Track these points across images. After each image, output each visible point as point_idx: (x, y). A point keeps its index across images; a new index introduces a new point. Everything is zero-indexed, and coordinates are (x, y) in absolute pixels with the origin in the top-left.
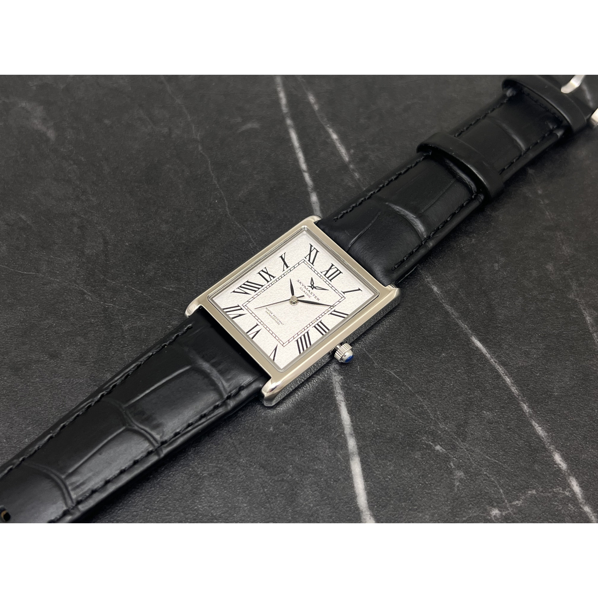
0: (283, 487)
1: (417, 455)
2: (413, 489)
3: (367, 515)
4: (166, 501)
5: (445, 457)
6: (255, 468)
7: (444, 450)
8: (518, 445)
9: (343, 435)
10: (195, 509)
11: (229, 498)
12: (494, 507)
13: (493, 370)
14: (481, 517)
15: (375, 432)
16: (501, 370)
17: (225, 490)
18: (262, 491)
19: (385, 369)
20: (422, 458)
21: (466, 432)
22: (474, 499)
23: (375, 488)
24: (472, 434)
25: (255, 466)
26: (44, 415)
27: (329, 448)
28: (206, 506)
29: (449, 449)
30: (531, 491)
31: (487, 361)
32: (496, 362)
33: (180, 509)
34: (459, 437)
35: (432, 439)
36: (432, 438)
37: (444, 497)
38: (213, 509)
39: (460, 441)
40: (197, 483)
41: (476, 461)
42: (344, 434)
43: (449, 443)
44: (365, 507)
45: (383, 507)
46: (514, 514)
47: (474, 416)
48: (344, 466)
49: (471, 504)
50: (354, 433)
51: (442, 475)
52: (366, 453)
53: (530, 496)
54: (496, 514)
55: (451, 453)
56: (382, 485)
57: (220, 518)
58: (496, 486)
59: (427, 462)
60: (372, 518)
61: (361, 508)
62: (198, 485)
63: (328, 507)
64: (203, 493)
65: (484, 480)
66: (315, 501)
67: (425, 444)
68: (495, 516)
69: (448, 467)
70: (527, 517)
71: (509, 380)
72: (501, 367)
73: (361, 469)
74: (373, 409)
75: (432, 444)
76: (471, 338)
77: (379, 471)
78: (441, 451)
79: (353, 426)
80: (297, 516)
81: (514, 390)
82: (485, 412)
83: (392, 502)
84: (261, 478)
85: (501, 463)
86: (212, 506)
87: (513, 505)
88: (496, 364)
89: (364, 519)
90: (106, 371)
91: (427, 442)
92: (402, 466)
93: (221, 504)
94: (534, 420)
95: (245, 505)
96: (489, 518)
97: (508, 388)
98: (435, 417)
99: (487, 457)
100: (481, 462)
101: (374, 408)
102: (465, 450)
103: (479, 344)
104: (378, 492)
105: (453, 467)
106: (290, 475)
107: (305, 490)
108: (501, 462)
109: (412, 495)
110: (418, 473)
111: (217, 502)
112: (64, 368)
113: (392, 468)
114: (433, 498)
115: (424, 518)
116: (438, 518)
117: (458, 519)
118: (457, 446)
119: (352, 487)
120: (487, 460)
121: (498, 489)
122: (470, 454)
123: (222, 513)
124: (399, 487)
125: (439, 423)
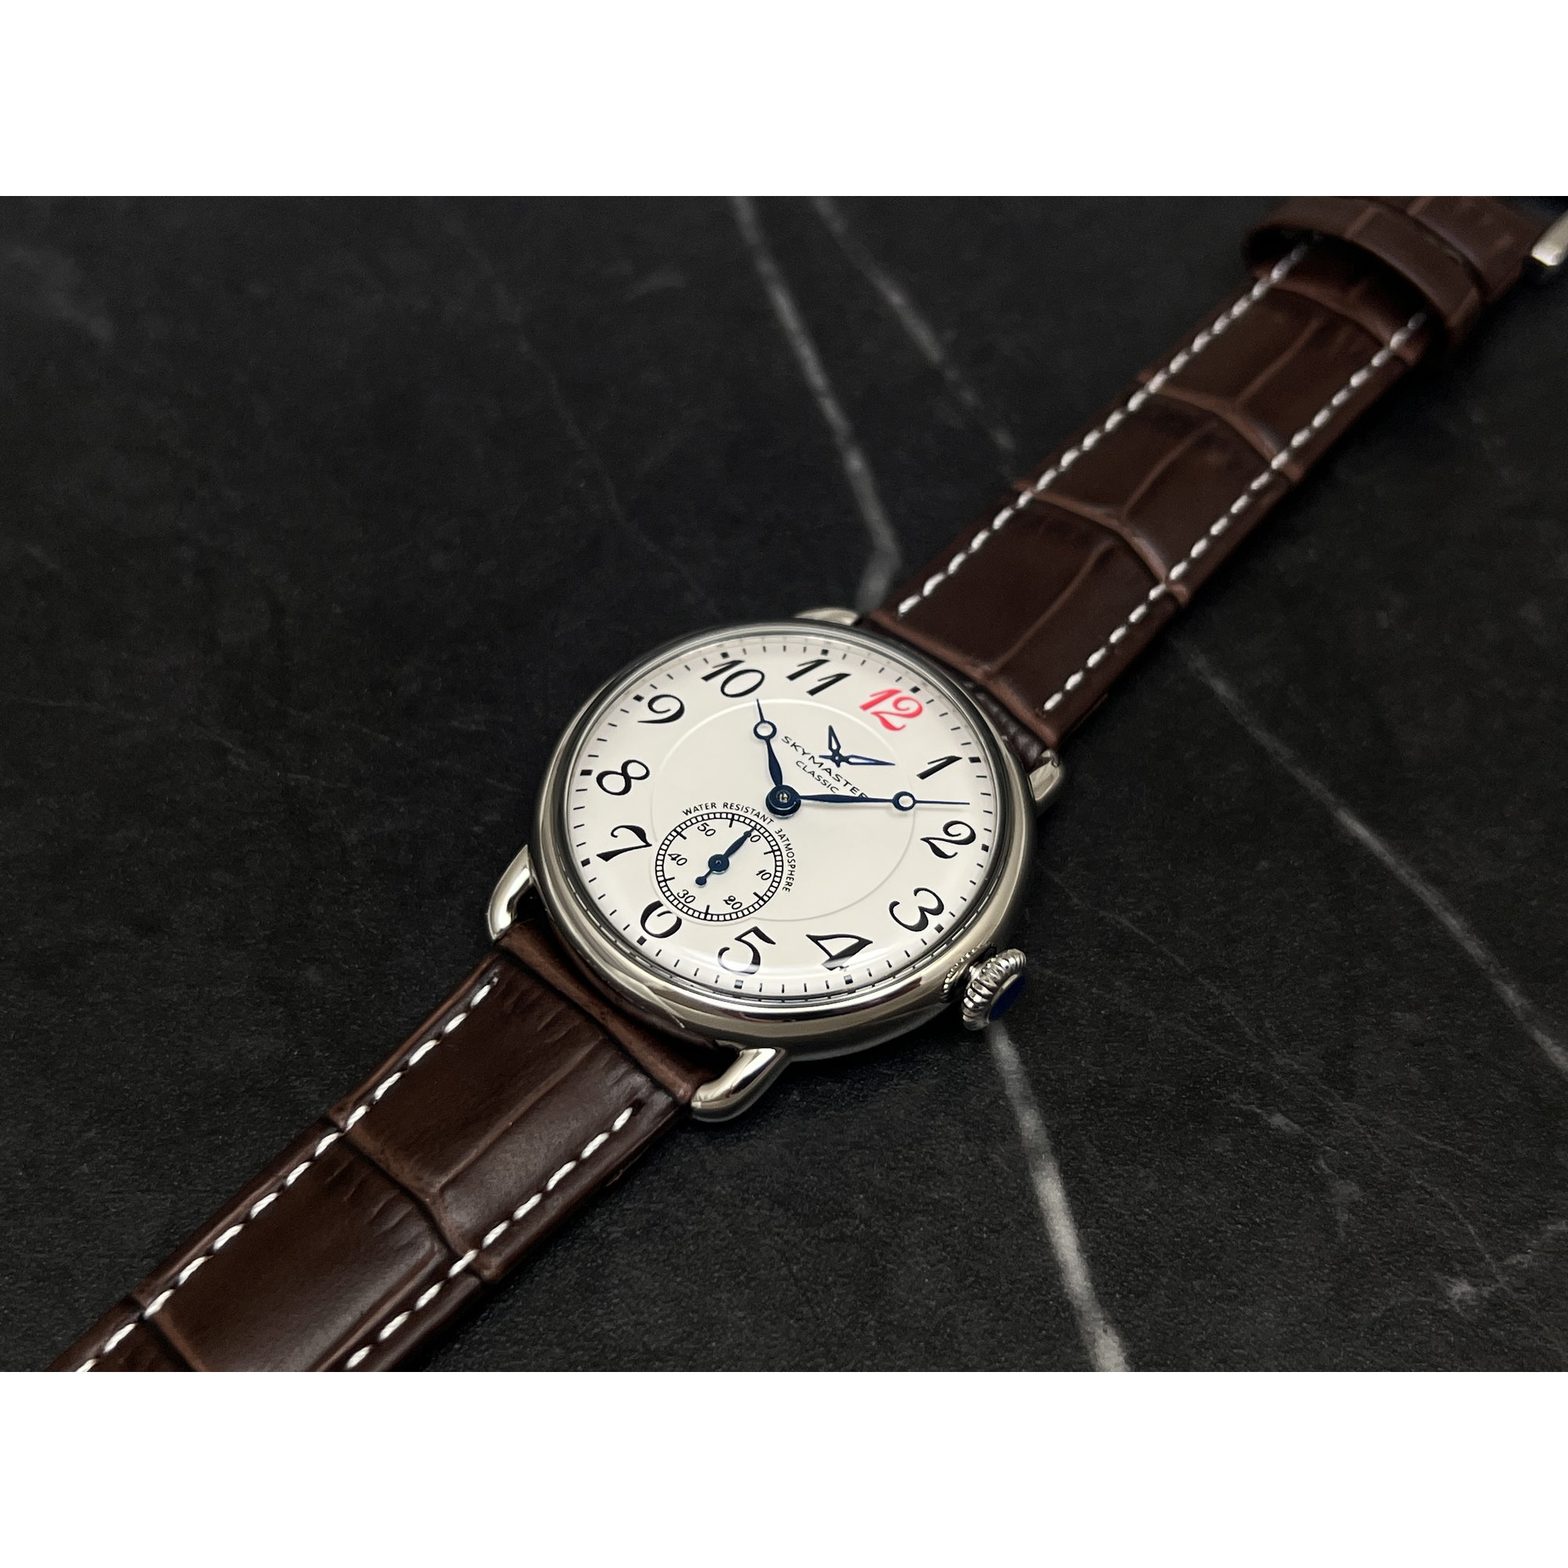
0: (844, 1256)
1: (1222, 1145)
2: (1221, 1241)
3: (1095, 1320)
4: (508, 1317)
5: (1301, 1145)
6: (758, 1208)
7: (1296, 1126)
8: (1500, 1098)
9: (1001, 1103)
10: (596, 1335)
11: (690, 1298)
12: (1455, 1275)
13: (1408, 897)
14: (1423, 1305)
15: (1094, 1088)
16: (1430, 897)
17: (677, 1276)
18: (784, 1271)
19: (1102, 913)
20: (1234, 1151)
21: (1352, 1072)
22: (1396, 1256)
23: (1110, 1244)
24: (1370, 1077)
25: (757, 1204)
26: (131, 1095)
27: (968, 1139)
28: (626, 1324)
29: (1310, 1123)
30: (1554, 1223)
31: (1385, 875)
32: (1412, 877)
33: (551, 1336)
34: (1336, 1088)
35: (1259, 1099)
36: (1259, 1095)
37: (1311, 1256)
38: (647, 1331)
39: (1338, 1098)
40: (593, 1261)
41: (1390, 1151)
42: (1005, 1098)
43: (1307, 1105)
44: (1086, 1298)
45: (1138, 1296)
46: (1517, 1290)
47: (1368, 1027)
48: (1014, 1189)
49: (1390, 1270)
50: (1034, 1094)
51: (1299, 1196)
52: (1074, 1148)
53: (1552, 1238)
54: (1463, 1293)
55: (1316, 1132)
56: (1129, 1234)
57: (670, 1355)
58: (1454, 1218)
59: (1250, 1164)
60: (1110, 1331)
61: (1076, 1303)
62: (598, 1266)
63: (981, 1306)
64: (616, 1287)
65: (1419, 1202)
66: (941, 1291)
67: (1241, 1113)
68: (1460, 1301)
69: (1312, 1173)
70: (1550, 1297)
71: (1454, 922)
72: (1430, 887)
73: (1064, 1193)
74: (1080, 1025)
75: (1259, 1111)
76: (1335, 815)
77: (1115, 1195)
78: (1287, 1129)
79: (1028, 1074)
80: (894, 1337)
81: (1474, 948)
82: (1398, 1014)
83: (1165, 1280)
84: (778, 1234)
85: (1459, 1153)
86: (643, 1324)
87: (1508, 1266)
88: (1415, 881)
89: (1089, 1333)
90: (304, 960)
91: (1244, 1108)
92: (1180, 1177)
93: (669, 1316)
94: (1538, 1029)
95: (741, 1314)
96: (1446, 1307)
97: (1451, 946)
98: (1259, 1037)
99: (1419, 1137)
100: (1403, 1151)
101: (1084, 1022)
102: (1356, 1123)
103: (1360, 830)
104: (1118, 1255)
105: (1328, 1171)
106: (861, 1222)
107: (910, 1261)
108: (1460, 1149)
109: (1219, 1259)
110: (1230, 1194)
111: (657, 1310)
112: (181, 958)
113: (1152, 1185)
114: (1280, 1262)
115: (1259, 1319)
116: (1301, 1317)
117: (1358, 1316)
118: (1330, 1112)
119: (1044, 1244)
120: (1422, 1146)
121: (1462, 1224)
122: (1369, 1132)
123: (674, 1342)
124: (1178, 1235)
125: (1274, 1053)
